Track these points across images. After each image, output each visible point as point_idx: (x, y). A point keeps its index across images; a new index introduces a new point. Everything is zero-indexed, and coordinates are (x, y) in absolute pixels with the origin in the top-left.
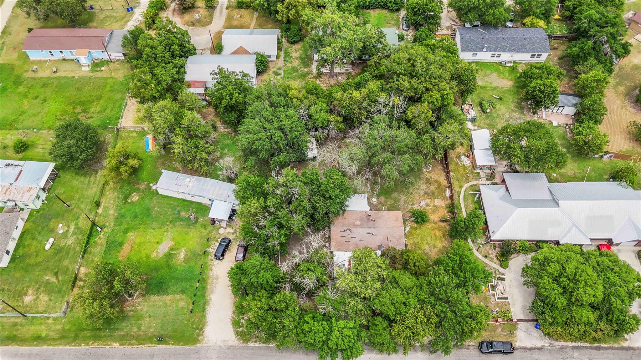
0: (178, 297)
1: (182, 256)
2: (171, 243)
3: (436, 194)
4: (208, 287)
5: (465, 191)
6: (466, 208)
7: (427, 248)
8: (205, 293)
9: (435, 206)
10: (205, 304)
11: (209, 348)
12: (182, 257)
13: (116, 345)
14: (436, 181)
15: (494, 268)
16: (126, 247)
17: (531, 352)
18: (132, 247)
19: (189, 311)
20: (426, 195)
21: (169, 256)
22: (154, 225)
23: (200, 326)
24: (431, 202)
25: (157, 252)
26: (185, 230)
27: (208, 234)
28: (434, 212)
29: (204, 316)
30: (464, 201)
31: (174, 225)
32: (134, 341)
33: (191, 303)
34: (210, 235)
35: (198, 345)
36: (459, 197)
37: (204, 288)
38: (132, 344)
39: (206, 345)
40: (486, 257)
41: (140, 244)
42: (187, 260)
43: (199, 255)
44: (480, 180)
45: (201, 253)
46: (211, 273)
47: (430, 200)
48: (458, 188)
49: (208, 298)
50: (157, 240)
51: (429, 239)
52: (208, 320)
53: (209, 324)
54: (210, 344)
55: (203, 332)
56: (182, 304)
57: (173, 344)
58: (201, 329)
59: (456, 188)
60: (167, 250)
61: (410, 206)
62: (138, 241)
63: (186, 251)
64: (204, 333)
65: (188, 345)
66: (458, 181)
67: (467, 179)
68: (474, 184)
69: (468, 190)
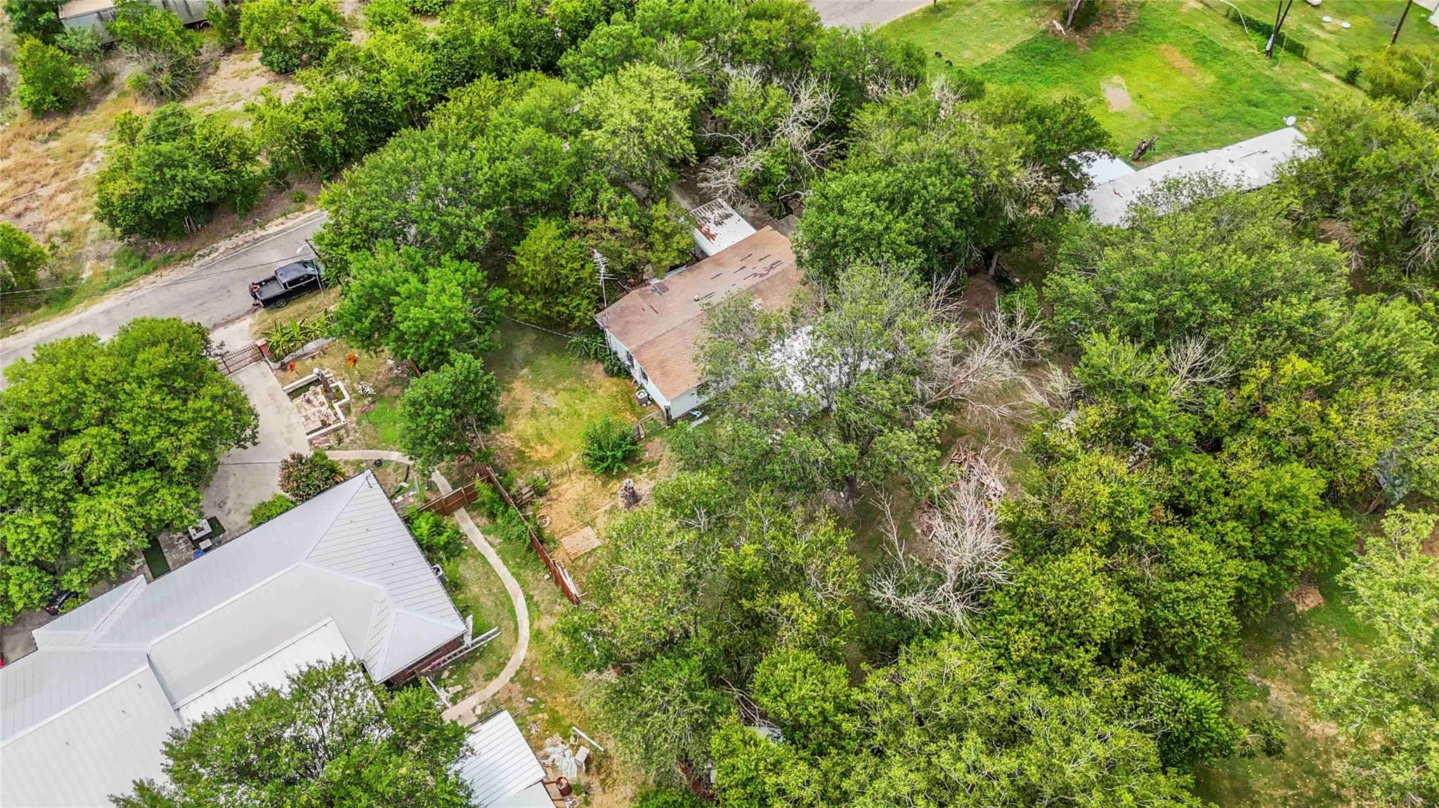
0: (987, 59)
2: (1116, 108)
6: (489, 571)
7: (553, 402)
9: (591, 524)
15: (346, 449)
16: (1184, 63)
18: (1173, 68)
21: (1091, 92)
22: (1195, 114)
25: (1120, 86)
28: (584, 505)
40: (379, 463)
41: (1167, 78)
48: (544, 629)
50: (1148, 99)
51: (559, 427)
56: (967, 55)
57: (913, 14)
60: (1107, 96)
62: (1181, 80)
67: (528, 682)
68: (497, 675)
69: (506, 640)
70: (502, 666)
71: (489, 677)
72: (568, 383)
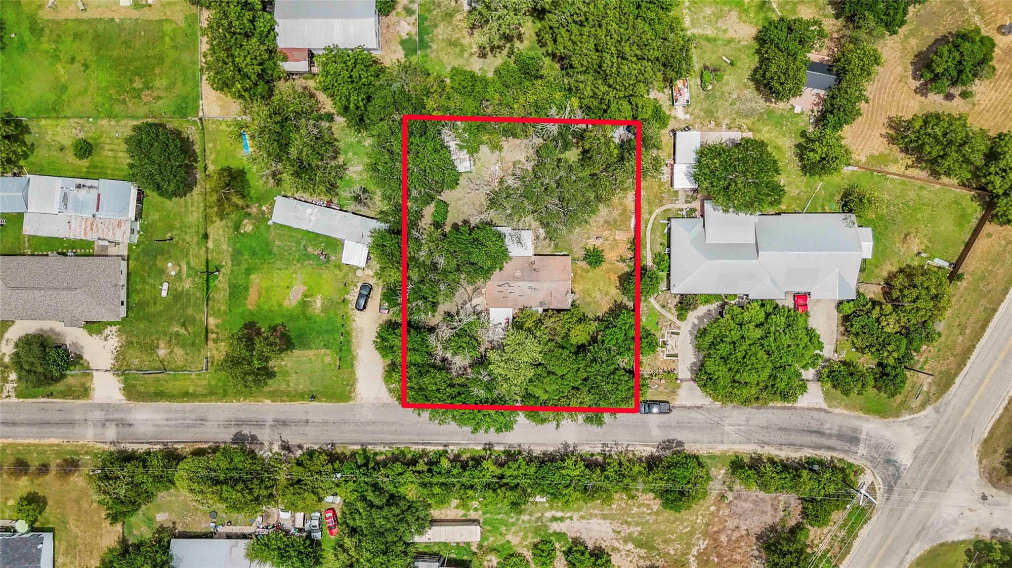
0: (322, 351)
1: (319, 304)
2: (303, 288)
3: (618, 223)
4: (354, 341)
5: (655, 219)
6: (653, 243)
7: (597, 295)
8: (351, 348)
9: (615, 240)
10: (352, 359)
11: (363, 405)
12: (318, 306)
13: (268, 402)
14: (621, 204)
15: (670, 320)
16: (253, 294)
17: (687, 411)
18: (259, 293)
19: (337, 368)
20: (606, 225)
21: (304, 304)
22: (279, 264)
23: (351, 382)
24: (611, 235)
25: (289, 299)
26: (317, 271)
27: (344, 276)
28: (612, 248)
29: (353, 372)
30: (651, 234)
31: (302, 264)
32: (285, 398)
33: (338, 358)
34: (347, 278)
35: (352, 403)
36: (646, 227)
37: (349, 342)
38: (284, 401)
39: (359, 402)
40: (663, 307)
41: (268, 290)
42: (325, 310)
43: (337, 303)
44: (677, 202)
45: (340, 301)
46: (354, 325)
47: (610, 232)
48: (648, 214)
49: (355, 353)
50: (287, 284)
51: (602, 283)
52: (358, 376)
53: (359, 380)
54: (363, 402)
55: (355, 389)
56: (328, 360)
57: (326, 402)
58: (352, 386)
59: (644, 215)
60: (300, 297)
61: (585, 241)
62: (264, 285)
63: (323, 299)
65: (341, 402)
66: (649, 203)
67: (661, 201)
68: (667, 209)
69: (659, 218)
70: (665, 211)
71: (669, 210)
72: (589, 299)
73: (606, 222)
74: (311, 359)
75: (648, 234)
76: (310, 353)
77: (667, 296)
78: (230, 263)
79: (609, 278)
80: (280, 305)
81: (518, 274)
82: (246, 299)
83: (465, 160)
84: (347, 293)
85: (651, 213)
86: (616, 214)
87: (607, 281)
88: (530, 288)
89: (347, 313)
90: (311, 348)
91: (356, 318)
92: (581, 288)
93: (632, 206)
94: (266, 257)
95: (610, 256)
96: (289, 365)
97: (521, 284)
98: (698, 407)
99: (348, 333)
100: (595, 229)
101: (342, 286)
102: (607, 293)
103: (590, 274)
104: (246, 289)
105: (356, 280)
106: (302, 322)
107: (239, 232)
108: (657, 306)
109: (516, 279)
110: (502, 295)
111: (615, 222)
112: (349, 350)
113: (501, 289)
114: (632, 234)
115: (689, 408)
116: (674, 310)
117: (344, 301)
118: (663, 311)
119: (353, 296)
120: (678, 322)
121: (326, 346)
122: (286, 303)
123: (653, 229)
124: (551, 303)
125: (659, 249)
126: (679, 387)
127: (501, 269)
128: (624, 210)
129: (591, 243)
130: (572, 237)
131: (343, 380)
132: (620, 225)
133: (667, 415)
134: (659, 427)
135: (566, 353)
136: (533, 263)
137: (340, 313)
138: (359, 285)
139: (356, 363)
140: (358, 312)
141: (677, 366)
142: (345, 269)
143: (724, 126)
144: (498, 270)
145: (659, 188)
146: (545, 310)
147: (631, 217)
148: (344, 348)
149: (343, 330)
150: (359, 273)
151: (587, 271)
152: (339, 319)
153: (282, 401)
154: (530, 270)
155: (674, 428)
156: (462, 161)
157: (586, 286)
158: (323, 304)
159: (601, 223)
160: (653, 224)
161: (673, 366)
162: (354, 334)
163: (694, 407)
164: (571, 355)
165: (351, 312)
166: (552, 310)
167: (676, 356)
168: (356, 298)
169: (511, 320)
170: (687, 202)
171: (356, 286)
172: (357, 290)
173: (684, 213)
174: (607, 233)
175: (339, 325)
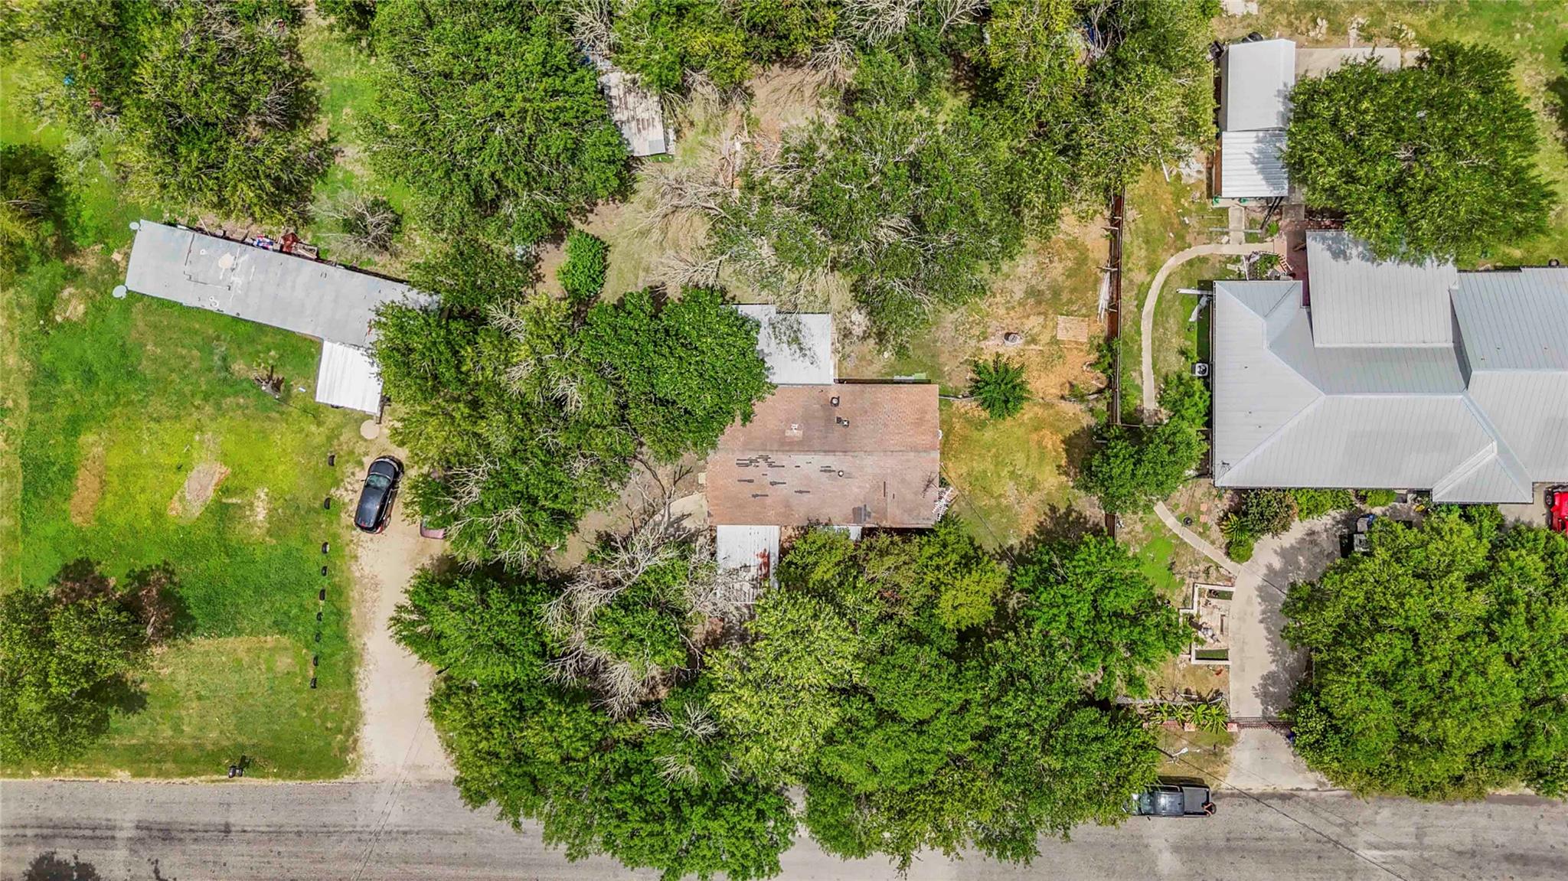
0: (271, 640)
1: (261, 513)
2: (220, 470)
3: (1065, 297)
4: (353, 611)
5: (1166, 283)
6: (1156, 352)
7: (1008, 490)
8: (346, 630)
9: (1055, 341)
10: (349, 661)
11: (376, 787)
12: (260, 517)
13: (123, 775)
14: (1072, 244)
15: (1207, 559)
16: (85, 482)
17: (1256, 807)
18: (103, 483)
19: (308, 684)
20: (1031, 301)
21: (222, 512)
22: (156, 405)
23: (345, 725)
24: (1044, 327)
25: (182, 499)
26: (255, 426)
27: (329, 439)
28: (1048, 364)
29: (352, 697)
30: (1155, 324)
31: (218, 406)
32: (168, 766)
33: (310, 658)
34: (335, 442)
35: (347, 779)
36: (1140, 306)
37: (340, 614)
38: (167, 775)
39: (368, 778)
40: (1187, 522)
41: (126, 474)
42: (277, 527)
43: (310, 510)
44: (1225, 238)
45: (317, 505)
46: (354, 568)
47: (1041, 319)
48: (1144, 272)
49: (356, 644)
50: (176, 460)
51: (1020, 458)
52: (364, 707)
53: (369, 718)
54: (378, 776)
55: (356, 741)
56: (284, 663)
57: (277, 776)
58: (349, 732)
59: (1135, 272)
60: (210, 493)
61: (973, 343)
62: (115, 460)
63: (272, 499)
64: (359, 744)
65: (317, 777)
66: (1147, 242)
67: (1179, 236)
68: (1198, 258)
69: (1177, 280)
70: (1190, 263)
71: (1203, 260)
72: (985, 502)
73: (1033, 292)
74: (239, 661)
75: (1146, 326)
76: (238, 645)
77: (1199, 493)
78: (25, 403)
79: (1039, 443)
80: (158, 515)
81: (795, 432)
82: (68, 498)
83: (650, 123)
84: (337, 483)
85: (1153, 269)
86: (1057, 270)
87: (1034, 454)
88: (827, 470)
89: (335, 536)
90: (239, 632)
91: (360, 552)
92: (964, 470)
93: (1100, 251)
94: (121, 386)
95: (1043, 384)
96: (182, 677)
97: (800, 459)
98: (1284, 797)
99: (339, 591)
100: (1002, 311)
101: (323, 464)
102: (1033, 486)
103: (988, 434)
104: (68, 473)
105: (360, 448)
106: (215, 563)
107: (50, 321)
108: (1171, 522)
109: (789, 446)
110: (748, 490)
111: (1056, 293)
112: (341, 637)
113: (750, 472)
114: (1102, 325)
115: (1259, 798)
116: (1215, 532)
117: (327, 504)
118: (1188, 536)
119: (349, 494)
120: (1228, 564)
121: (280, 627)
122: (174, 511)
123: (1160, 313)
124: (884, 515)
125: (1175, 363)
126: (1230, 740)
127: (747, 417)
128: (1082, 260)
129: (993, 348)
130: (940, 334)
131: (324, 715)
132: (1070, 302)
133: (1200, 819)
134: (1176, 849)
135: (928, 655)
136: (834, 403)
137: (318, 536)
138: (368, 461)
139: (360, 672)
140: (365, 536)
141: (1226, 683)
142: (332, 420)
143: (1353, 33)
144: (738, 419)
145: (1177, 201)
146: (868, 532)
147: (1098, 281)
148: (327, 632)
149: (324, 583)
150: (369, 430)
151: (981, 425)
152: (314, 554)
153: (160, 774)
154: (828, 420)
155: (1219, 852)
156: (642, 125)
157: (978, 466)
158: (272, 512)
159: (1019, 295)
160: (1161, 298)
161: (1214, 683)
162: (354, 594)
163: (1273, 796)
164: (944, 661)
165: (347, 535)
166: (889, 531)
167: (1222, 655)
168: (357, 497)
169: (774, 560)
170: (1250, 238)
171: (360, 464)
172: (362, 475)
173: (1244, 268)
174: (1034, 323)
175: (315, 570)
